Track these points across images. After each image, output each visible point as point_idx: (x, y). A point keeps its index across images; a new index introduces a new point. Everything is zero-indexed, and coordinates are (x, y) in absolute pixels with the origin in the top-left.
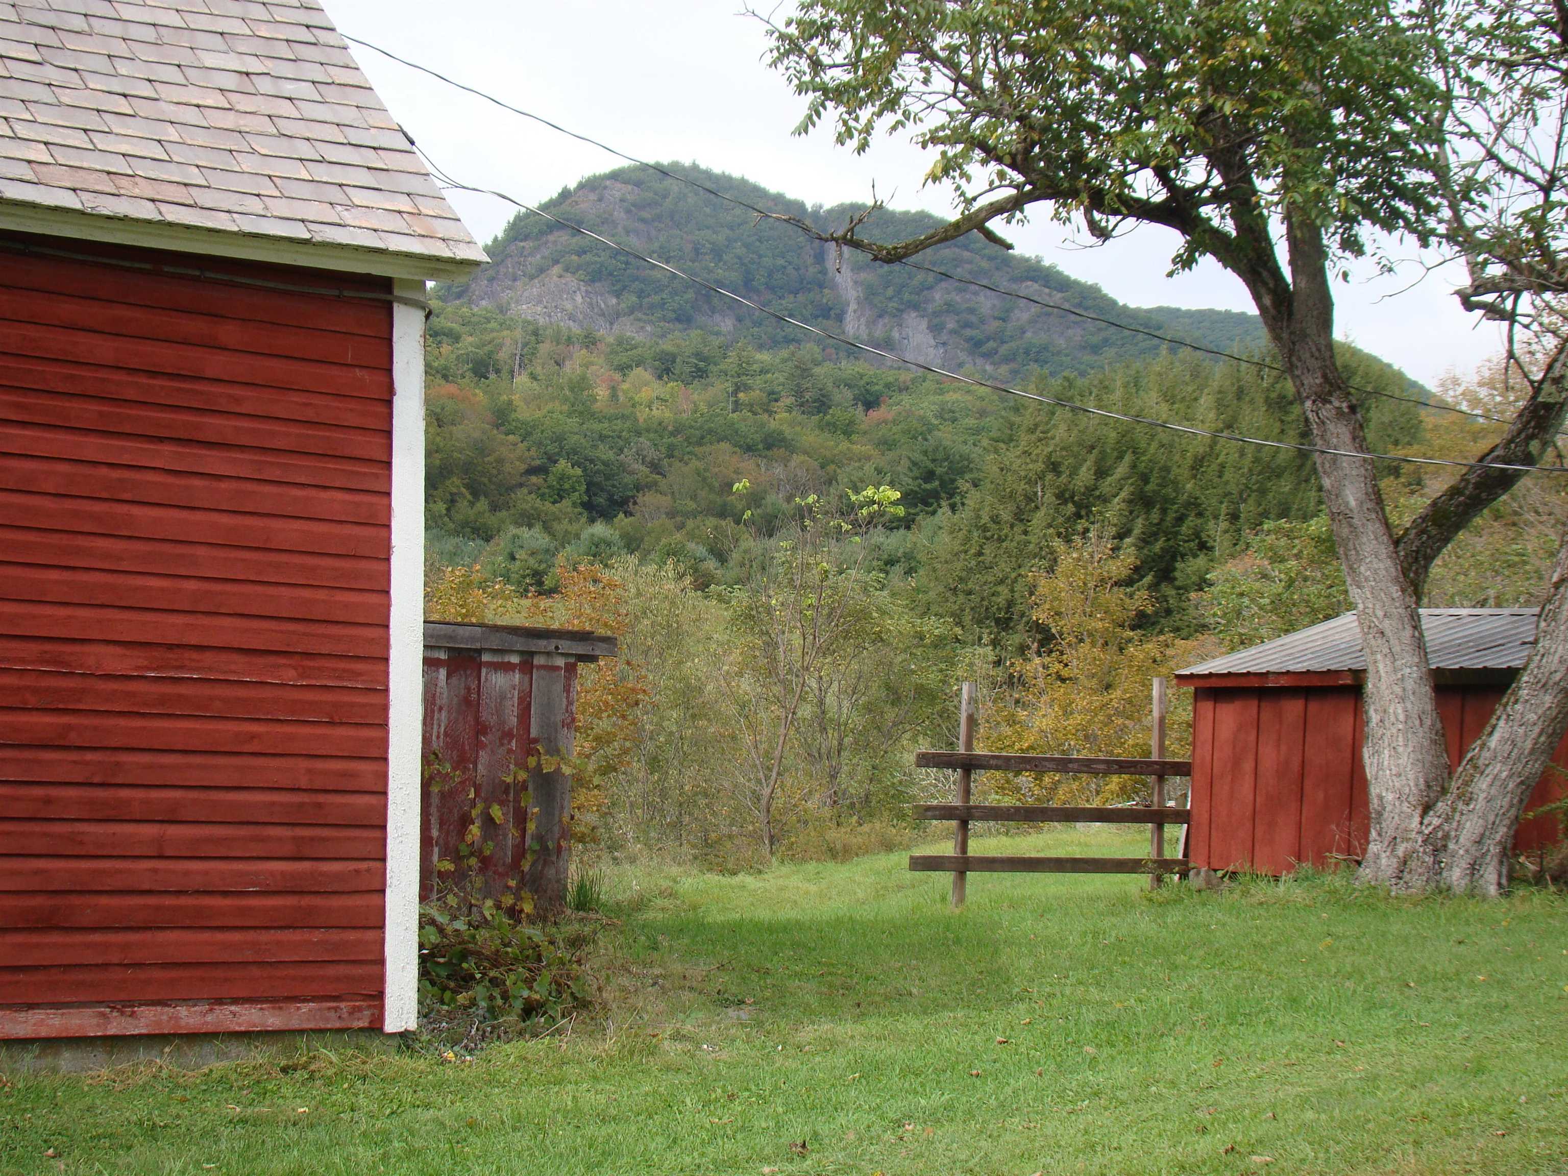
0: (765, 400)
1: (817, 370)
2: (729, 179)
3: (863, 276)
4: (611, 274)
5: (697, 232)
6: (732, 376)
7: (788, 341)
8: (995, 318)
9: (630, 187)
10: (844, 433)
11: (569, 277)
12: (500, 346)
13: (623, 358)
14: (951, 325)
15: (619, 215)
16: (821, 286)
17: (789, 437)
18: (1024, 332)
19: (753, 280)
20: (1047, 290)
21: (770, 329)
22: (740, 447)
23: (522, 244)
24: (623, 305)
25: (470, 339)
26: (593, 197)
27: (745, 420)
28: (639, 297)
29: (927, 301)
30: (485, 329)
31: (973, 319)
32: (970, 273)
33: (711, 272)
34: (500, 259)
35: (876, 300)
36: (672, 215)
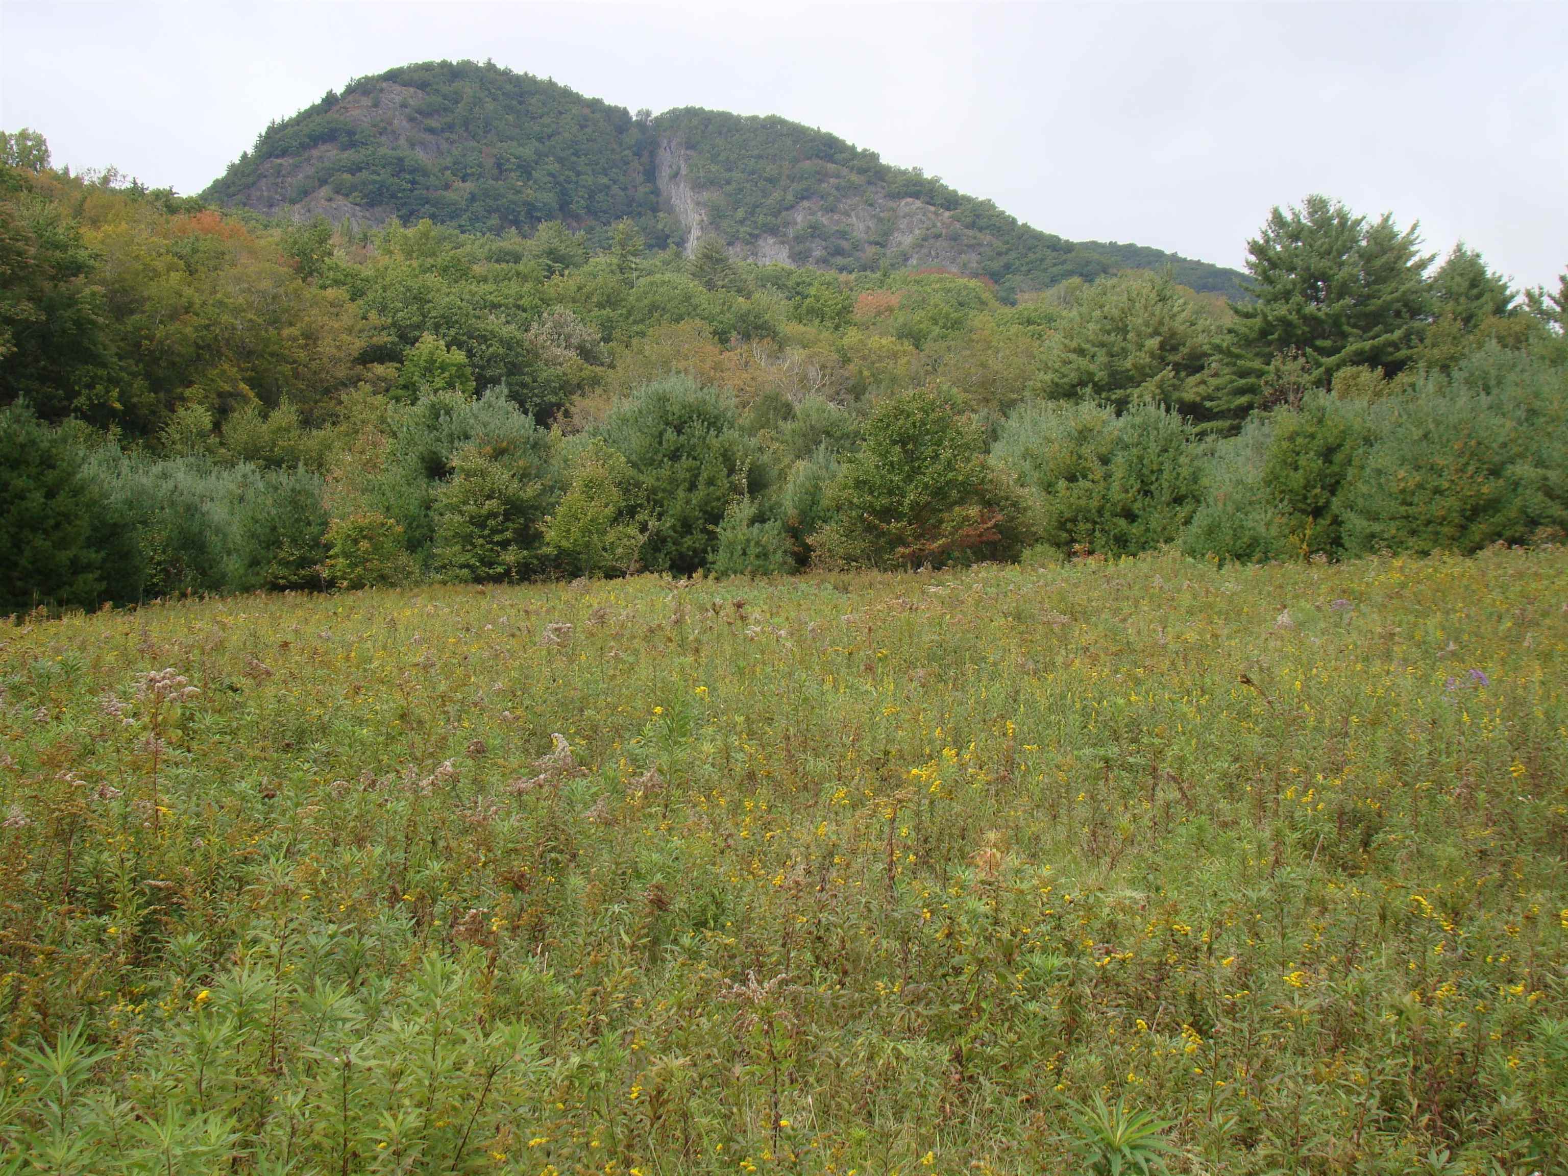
2: (533, 81)
3: (705, 195)
4: (393, 196)
5: (500, 144)
8: (871, 243)
9: (412, 90)
11: (340, 201)
14: (818, 253)
15: (400, 122)
16: (655, 209)
18: (906, 260)
20: (932, 208)
23: (279, 161)
26: (366, 101)
29: (786, 224)
31: (845, 245)
32: (837, 189)
33: (519, 192)
34: (251, 179)
35: (725, 224)
36: (466, 124)
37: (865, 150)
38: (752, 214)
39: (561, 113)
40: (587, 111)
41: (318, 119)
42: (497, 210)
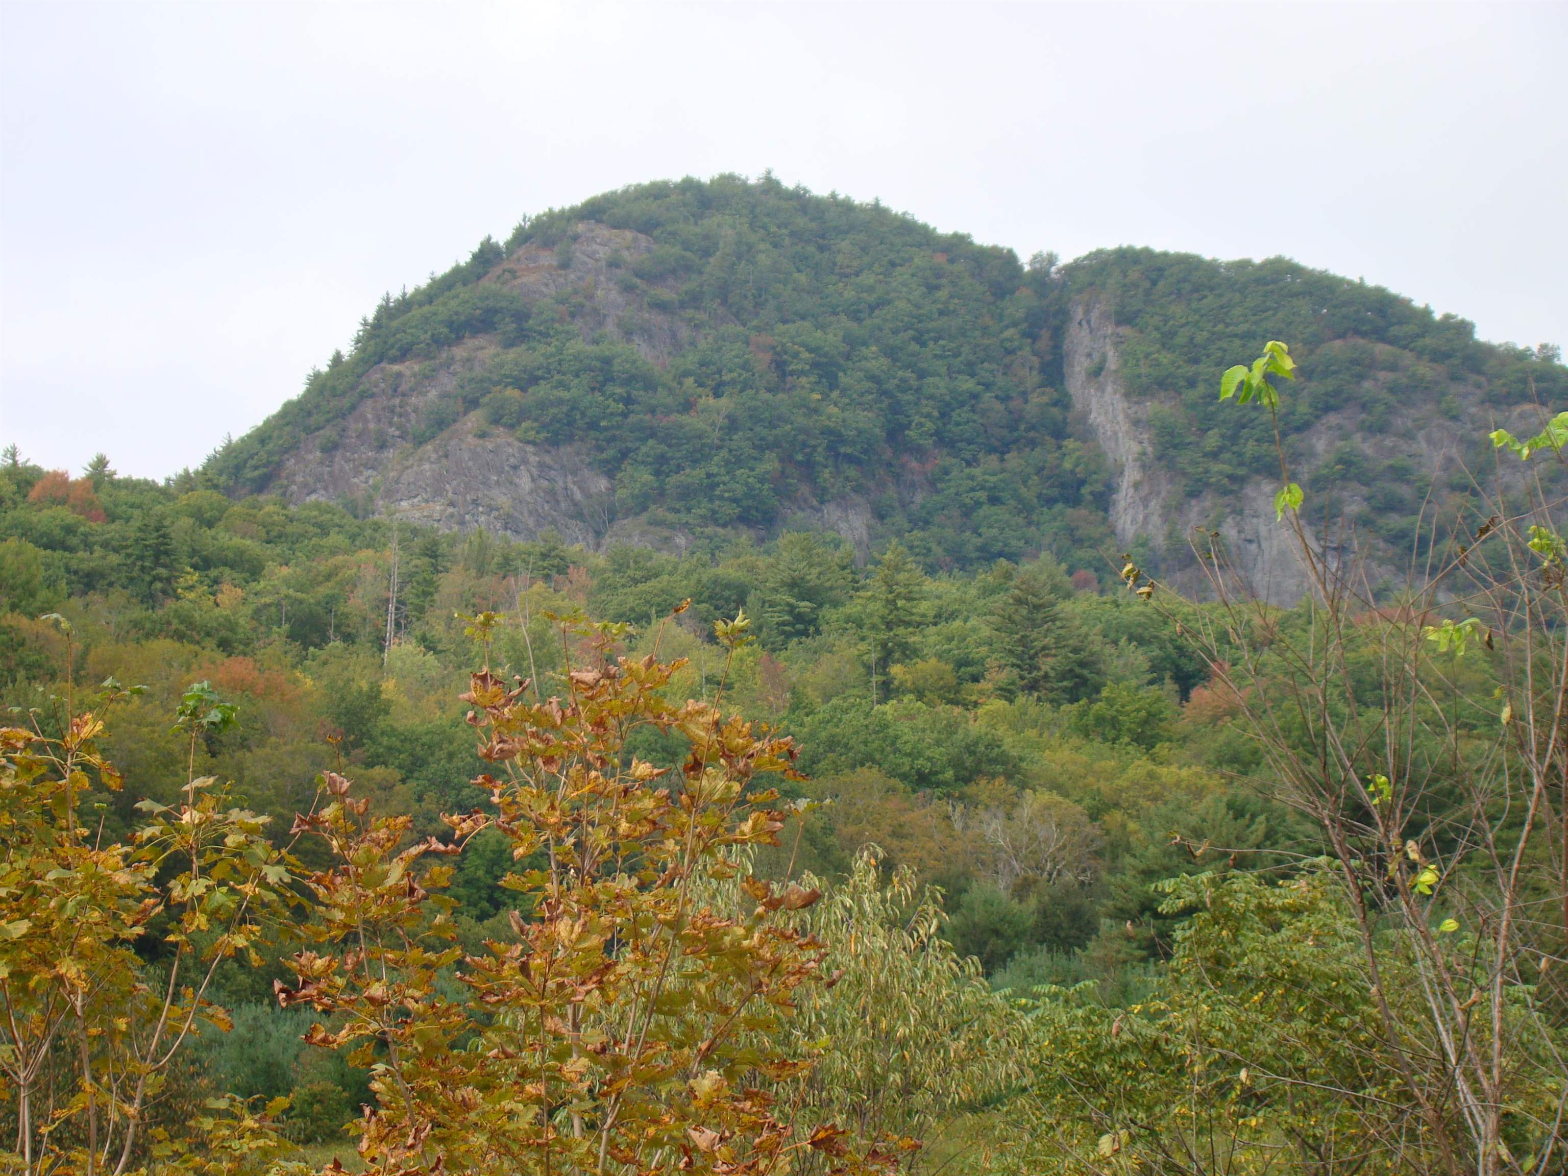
0: (950, 679)
1: (1065, 607)
2: (847, 207)
3: (1151, 407)
4: (593, 426)
5: (781, 327)
6: (874, 627)
7: (988, 555)
9: (629, 235)
10: (1138, 739)
11: (501, 436)
12: (353, 583)
13: (630, 599)
14: (1354, 508)
15: (607, 294)
16: (1059, 433)
17: (1014, 753)
19: (908, 427)
21: (949, 533)
22: (904, 777)
23: (396, 368)
24: (622, 493)
25: (285, 571)
26: (548, 259)
27: (911, 717)
28: (657, 473)
29: (1296, 457)
30: (317, 549)
31: (1404, 491)
32: (1392, 390)
33: (816, 411)
34: (346, 402)
35: (1183, 459)
36: (723, 293)
37: (1447, 317)
38: (1234, 439)
39: (893, 264)
40: (940, 259)
41: (463, 292)
42: (775, 445)
